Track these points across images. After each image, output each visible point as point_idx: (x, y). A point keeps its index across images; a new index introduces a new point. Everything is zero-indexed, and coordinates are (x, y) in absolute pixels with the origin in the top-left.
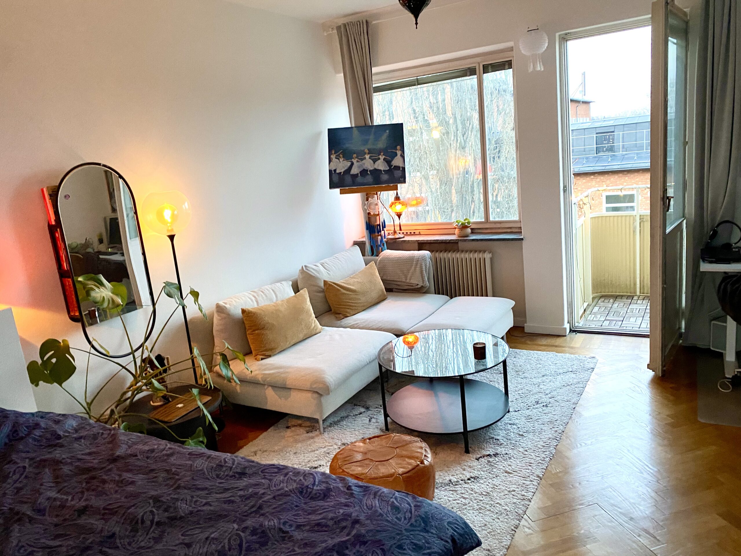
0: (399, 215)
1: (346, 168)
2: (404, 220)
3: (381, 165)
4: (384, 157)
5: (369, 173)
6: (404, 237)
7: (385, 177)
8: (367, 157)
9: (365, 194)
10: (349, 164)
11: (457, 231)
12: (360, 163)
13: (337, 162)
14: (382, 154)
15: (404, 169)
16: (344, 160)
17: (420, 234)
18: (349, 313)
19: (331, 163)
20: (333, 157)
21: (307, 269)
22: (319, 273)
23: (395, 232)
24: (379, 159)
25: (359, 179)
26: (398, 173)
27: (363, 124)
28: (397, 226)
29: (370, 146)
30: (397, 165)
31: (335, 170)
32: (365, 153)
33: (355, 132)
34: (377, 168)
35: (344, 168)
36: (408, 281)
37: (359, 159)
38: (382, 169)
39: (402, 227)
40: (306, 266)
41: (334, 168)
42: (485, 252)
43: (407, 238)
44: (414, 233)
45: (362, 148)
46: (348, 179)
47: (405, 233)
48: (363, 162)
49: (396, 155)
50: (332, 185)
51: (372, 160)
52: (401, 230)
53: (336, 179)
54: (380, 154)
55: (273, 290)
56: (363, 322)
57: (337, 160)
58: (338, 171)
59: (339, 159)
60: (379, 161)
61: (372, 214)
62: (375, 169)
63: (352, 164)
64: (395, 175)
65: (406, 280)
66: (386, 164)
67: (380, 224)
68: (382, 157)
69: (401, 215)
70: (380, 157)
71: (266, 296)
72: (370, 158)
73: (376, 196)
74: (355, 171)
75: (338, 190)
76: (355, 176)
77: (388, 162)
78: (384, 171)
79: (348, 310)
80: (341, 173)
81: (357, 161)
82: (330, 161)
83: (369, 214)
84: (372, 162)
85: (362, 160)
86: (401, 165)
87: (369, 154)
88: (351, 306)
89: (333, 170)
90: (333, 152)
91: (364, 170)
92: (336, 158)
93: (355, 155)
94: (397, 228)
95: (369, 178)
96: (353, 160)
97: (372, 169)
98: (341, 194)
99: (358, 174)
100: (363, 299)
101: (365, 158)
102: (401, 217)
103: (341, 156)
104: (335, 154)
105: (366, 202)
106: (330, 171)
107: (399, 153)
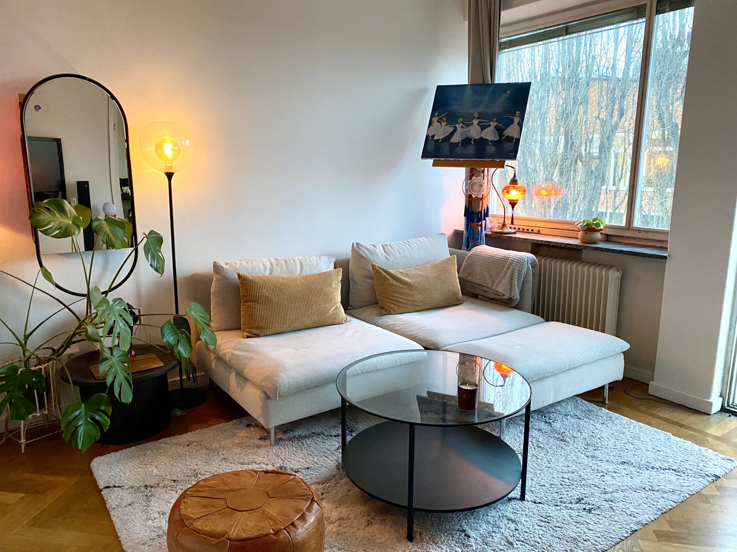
0: (513, 204)
1: (446, 135)
2: (519, 212)
3: (490, 134)
4: (496, 123)
5: (472, 142)
6: (515, 233)
7: (491, 149)
8: (475, 122)
9: (469, 169)
10: (451, 129)
11: (580, 234)
12: (465, 130)
13: (438, 126)
14: (495, 119)
15: (518, 140)
16: (446, 125)
17: (539, 233)
18: (394, 310)
19: (431, 127)
20: (435, 120)
21: (359, 248)
22: (372, 255)
23: (504, 225)
24: (490, 126)
25: (459, 150)
26: (509, 146)
27: (481, 82)
28: (509, 218)
29: (481, 109)
30: (511, 135)
31: (433, 136)
32: (475, 118)
33: (468, 91)
34: (484, 137)
35: (444, 134)
36: (494, 287)
37: (464, 124)
38: (490, 139)
39: (514, 221)
40: (358, 244)
41: (433, 134)
42: (611, 267)
43: (519, 235)
44: (532, 230)
45: (472, 112)
46: (446, 148)
47: (517, 229)
48: (468, 128)
49: (513, 122)
50: (425, 155)
51: (480, 126)
52: (512, 223)
53: (431, 147)
54: (492, 121)
55: (301, 263)
56: (403, 324)
57: (439, 124)
58: (435, 138)
59: (441, 123)
60: (489, 128)
61: (474, 196)
62: (481, 138)
63: (455, 130)
64: (505, 148)
65: (493, 286)
66: (496, 132)
67: (481, 212)
68: (493, 124)
69: (516, 203)
70: (491, 123)
71: (287, 267)
72: (478, 124)
73: (482, 174)
74: (456, 138)
75: (431, 161)
76: (455, 145)
77: (500, 131)
78: (492, 141)
79: (393, 306)
80: (439, 140)
81: (462, 127)
82: (430, 124)
83: (470, 196)
84: (480, 129)
85: (468, 125)
86: (515, 136)
87: (478, 118)
88: (398, 302)
89: (430, 135)
90: (436, 114)
91: (467, 138)
92: (438, 122)
93: (461, 120)
94: (508, 222)
95: (471, 149)
96: (457, 125)
97: (477, 138)
98: (433, 165)
99: (459, 142)
100: (418, 297)
101: (472, 124)
102: (516, 207)
103: (445, 119)
104: (438, 116)
105: (469, 182)
106: (427, 137)
107: (517, 120)
